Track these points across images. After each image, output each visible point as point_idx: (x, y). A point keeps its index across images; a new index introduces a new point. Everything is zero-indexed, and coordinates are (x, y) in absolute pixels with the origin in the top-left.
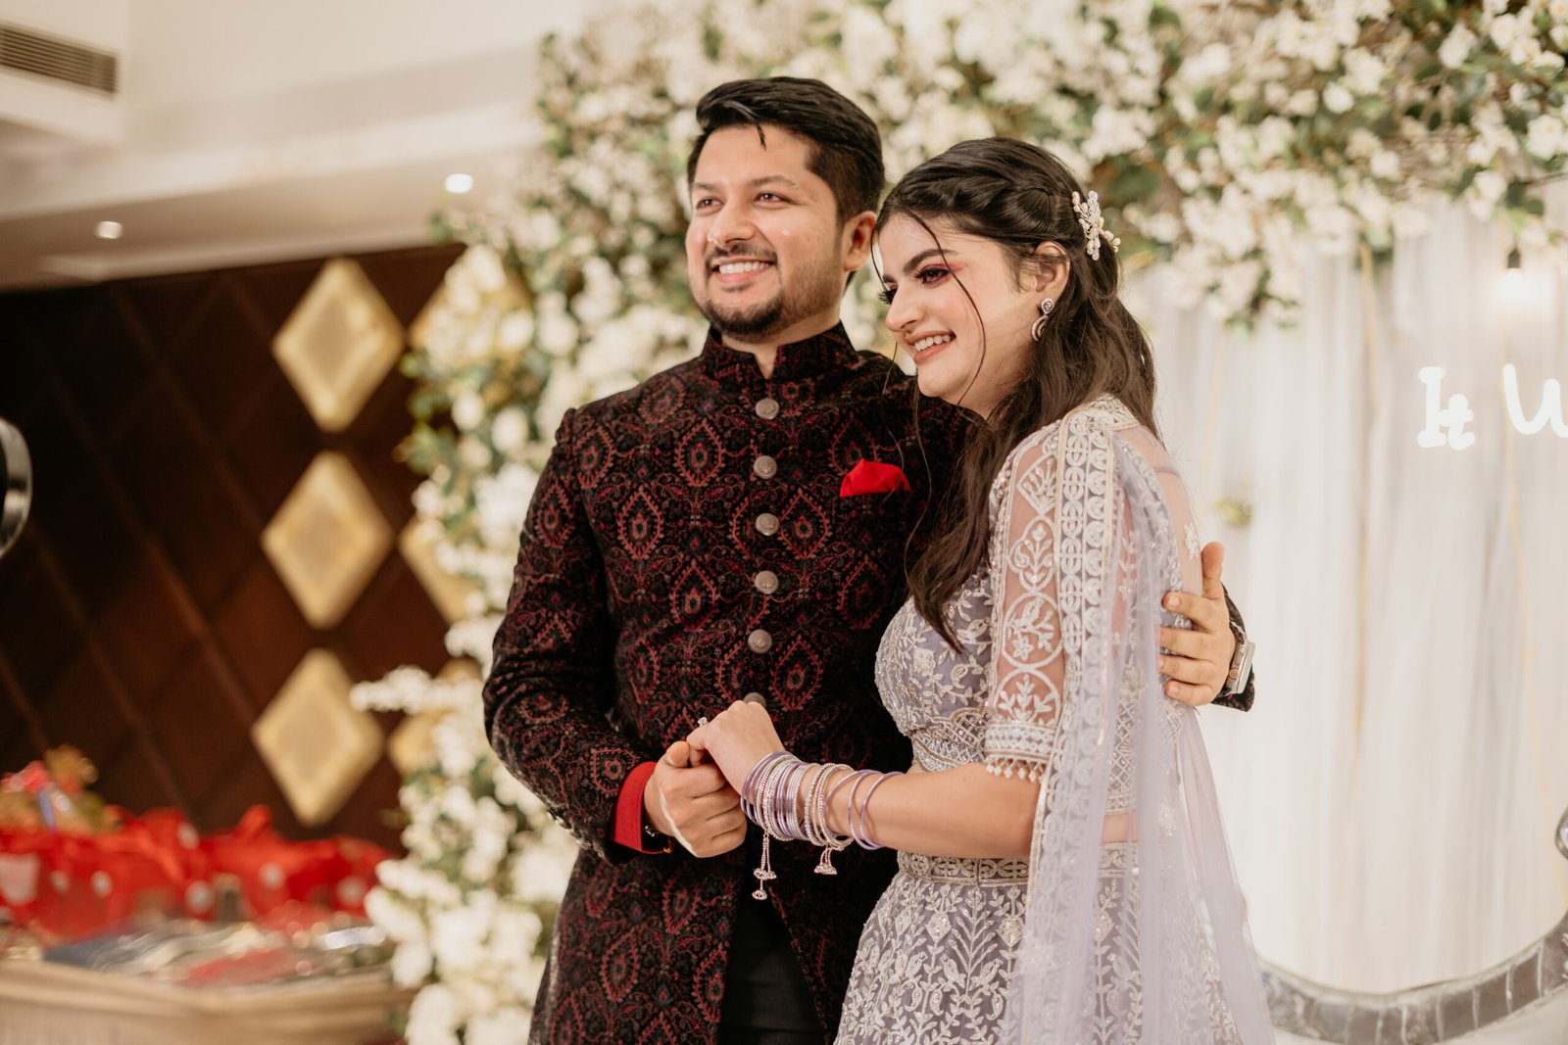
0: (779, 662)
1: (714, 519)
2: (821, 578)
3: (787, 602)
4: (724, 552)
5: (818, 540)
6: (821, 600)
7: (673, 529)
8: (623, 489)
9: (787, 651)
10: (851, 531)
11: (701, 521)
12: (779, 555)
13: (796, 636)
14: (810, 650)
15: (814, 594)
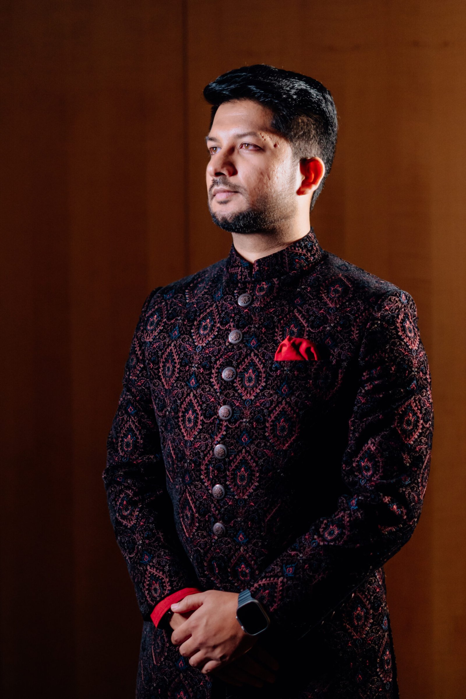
0: (231, 466)
1: (204, 367)
2: (256, 413)
3: (236, 427)
4: (208, 389)
5: (257, 388)
6: (256, 427)
7: (183, 371)
8: (164, 344)
9: (237, 460)
10: (276, 384)
11: (198, 368)
12: (234, 395)
13: (242, 450)
14: (250, 460)
15: (252, 423)
